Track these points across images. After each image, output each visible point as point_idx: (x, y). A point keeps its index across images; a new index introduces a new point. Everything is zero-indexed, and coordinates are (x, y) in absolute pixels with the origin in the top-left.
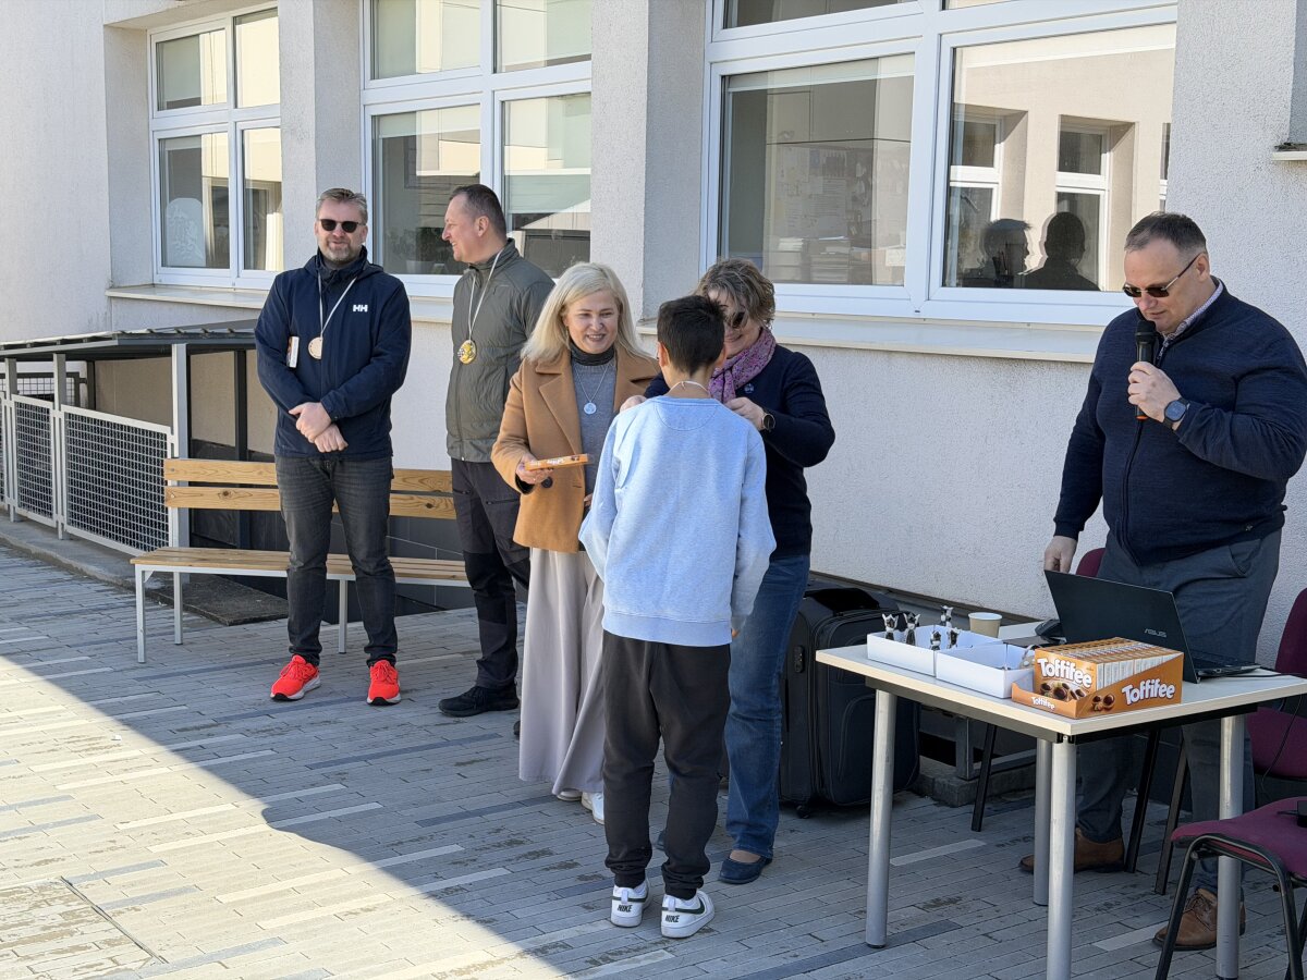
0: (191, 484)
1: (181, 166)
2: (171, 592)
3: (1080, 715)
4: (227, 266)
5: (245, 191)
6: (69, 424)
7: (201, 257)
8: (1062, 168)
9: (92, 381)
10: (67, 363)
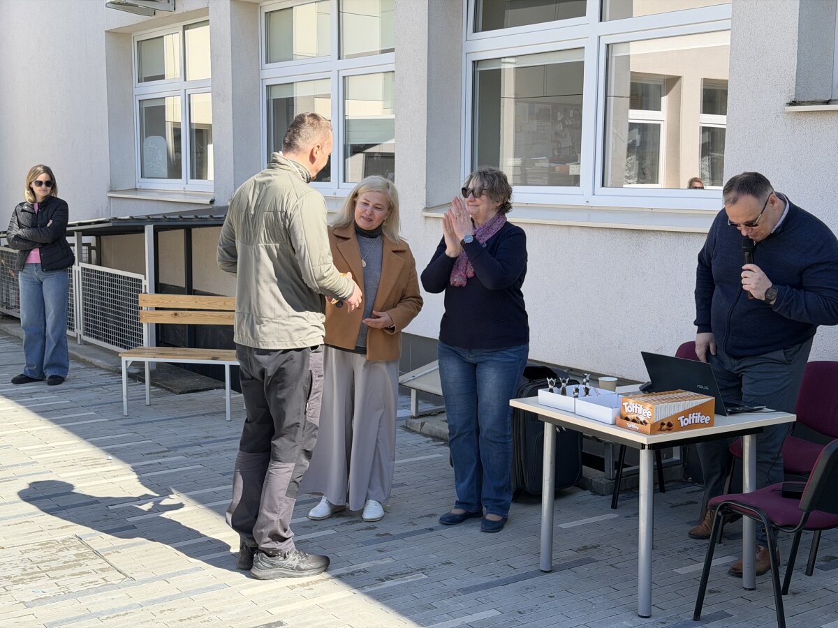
0: (157, 309)
1: (153, 116)
2: (144, 374)
3: (652, 433)
4: (180, 177)
5: (191, 130)
6: (84, 274)
7: (165, 171)
9: (99, 248)
10: (83, 237)
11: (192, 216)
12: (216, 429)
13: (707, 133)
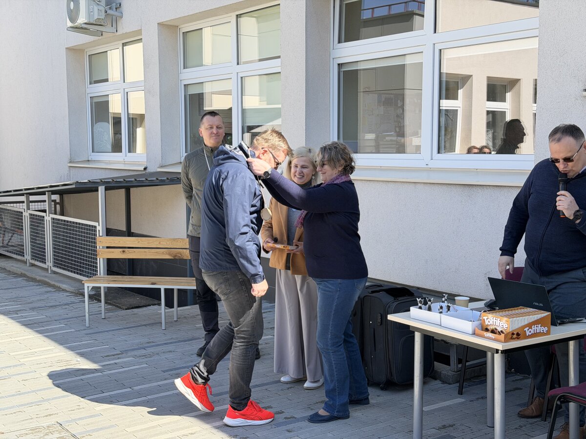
0: (108, 247)
1: (100, 108)
2: (100, 295)
3: (505, 341)
4: (121, 151)
5: (129, 118)
6: (53, 223)
7: (109, 147)
8: (488, 100)
9: (62, 203)
10: (52, 196)
11: (133, 180)
12: (155, 336)
13: (491, 115)
